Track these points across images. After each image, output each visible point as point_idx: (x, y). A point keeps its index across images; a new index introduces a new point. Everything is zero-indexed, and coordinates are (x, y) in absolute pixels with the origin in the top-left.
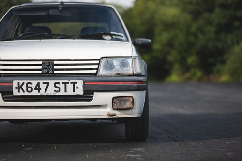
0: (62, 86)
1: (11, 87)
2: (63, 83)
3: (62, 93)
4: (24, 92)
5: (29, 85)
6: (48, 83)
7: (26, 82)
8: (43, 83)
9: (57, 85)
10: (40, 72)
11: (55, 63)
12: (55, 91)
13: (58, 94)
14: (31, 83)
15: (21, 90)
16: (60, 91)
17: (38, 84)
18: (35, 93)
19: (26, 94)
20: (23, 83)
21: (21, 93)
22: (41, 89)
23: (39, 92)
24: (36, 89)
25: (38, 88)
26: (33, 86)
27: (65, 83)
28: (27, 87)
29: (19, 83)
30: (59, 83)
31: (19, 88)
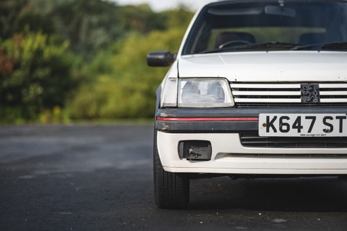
0: (335, 123)
1: (256, 124)
2: (337, 118)
3: (336, 133)
4: (275, 131)
5: (284, 121)
6: (314, 118)
7: (279, 116)
8: (307, 118)
9: (328, 121)
10: (299, 100)
11: (321, 86)
12: (324, 130)
13: (328, 135)
14: (288, 118)
15: (271, 128)
16: (332, 130)
17: (299, 119)
18: (293, 133)
19: (279, 134)
20: (275, 118)
21: (271, 134)
22: (302, 127)
23: (299, 131)
24: (294, 127)
25: (298, 125)
26: (291, 122)
27: (341, 118)
28: (281, 124)
29: (268, 118)
30: (331, 118)
31: (269, 124)
